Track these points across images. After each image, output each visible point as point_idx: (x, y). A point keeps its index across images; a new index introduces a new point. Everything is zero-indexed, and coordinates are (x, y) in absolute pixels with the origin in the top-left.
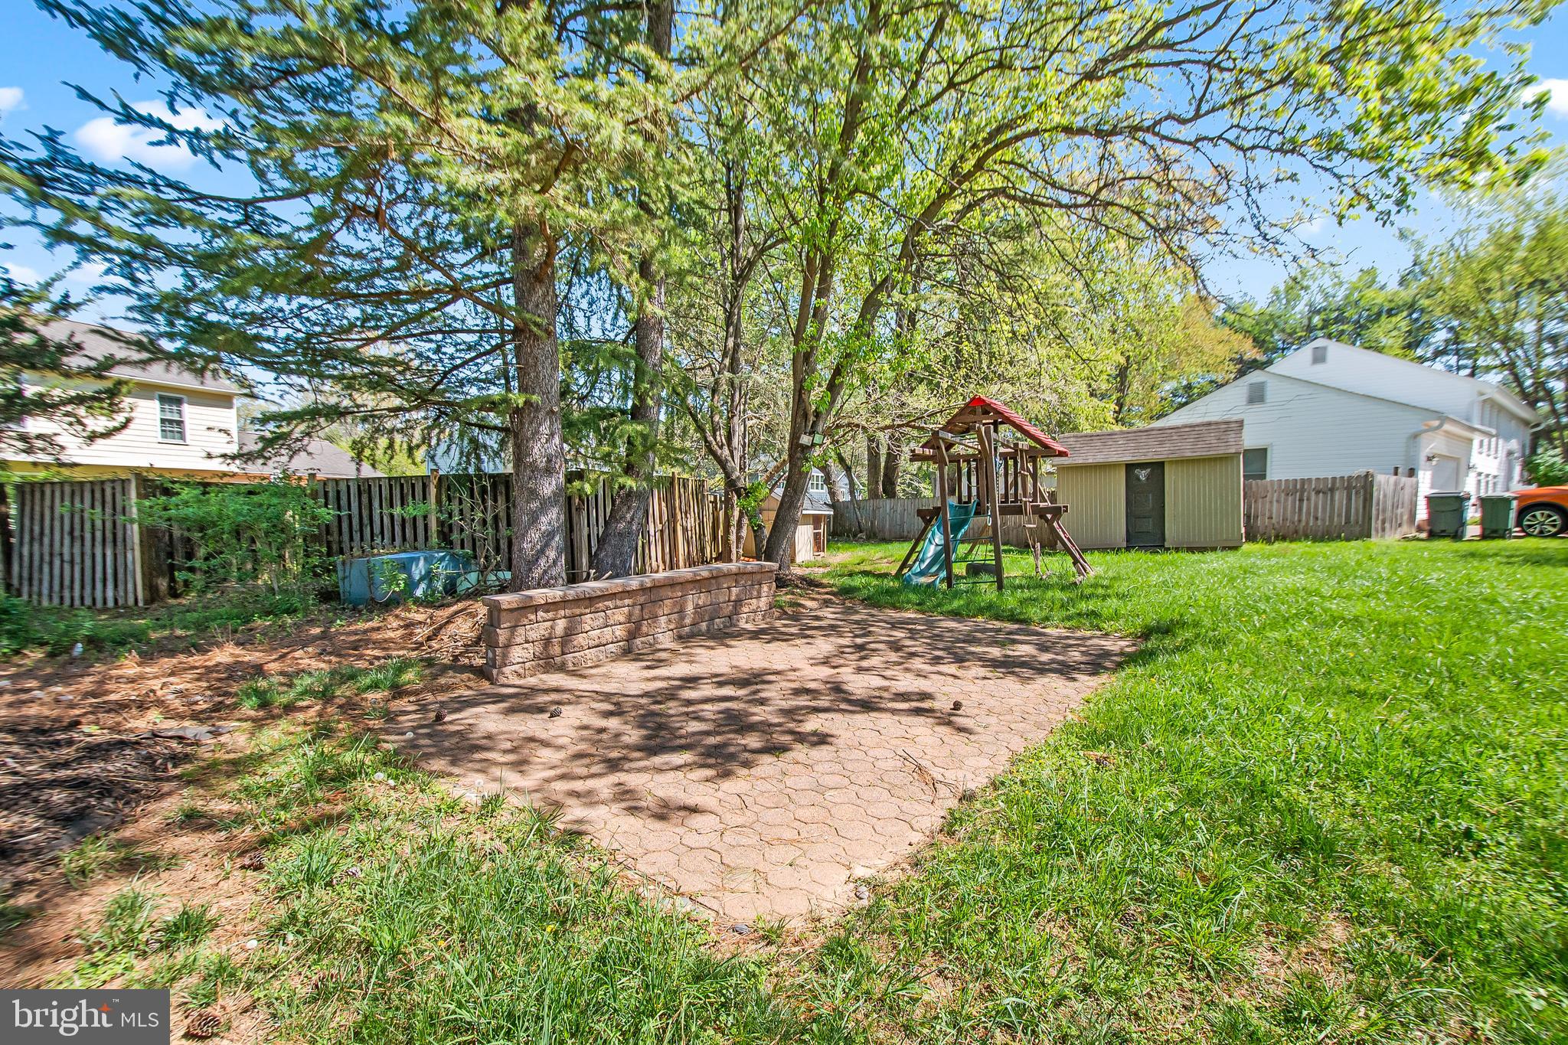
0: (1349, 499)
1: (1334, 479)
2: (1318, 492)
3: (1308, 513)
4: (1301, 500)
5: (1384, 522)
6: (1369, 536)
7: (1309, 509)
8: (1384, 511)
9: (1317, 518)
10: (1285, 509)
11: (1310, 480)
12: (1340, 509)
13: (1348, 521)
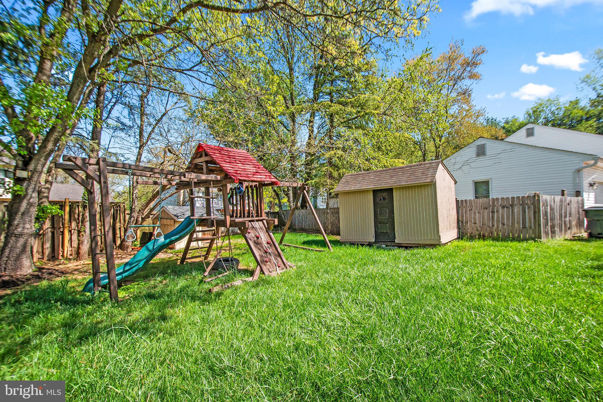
0: (524, 212)
1: (513, 198)
2: (503, 207)
3: (498, 221)
4: (493, 212)
5: (553, 227)
6: (540, 237)
7: (498, 218)
8: (552, 219)
9: (504, 224)
10: (483, 218)
11: (497, 199)
12: (518, 218)
13: (524, 227)
